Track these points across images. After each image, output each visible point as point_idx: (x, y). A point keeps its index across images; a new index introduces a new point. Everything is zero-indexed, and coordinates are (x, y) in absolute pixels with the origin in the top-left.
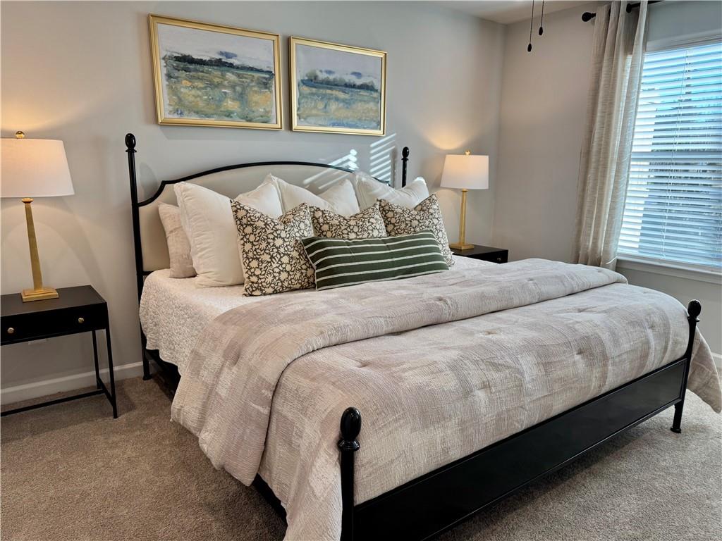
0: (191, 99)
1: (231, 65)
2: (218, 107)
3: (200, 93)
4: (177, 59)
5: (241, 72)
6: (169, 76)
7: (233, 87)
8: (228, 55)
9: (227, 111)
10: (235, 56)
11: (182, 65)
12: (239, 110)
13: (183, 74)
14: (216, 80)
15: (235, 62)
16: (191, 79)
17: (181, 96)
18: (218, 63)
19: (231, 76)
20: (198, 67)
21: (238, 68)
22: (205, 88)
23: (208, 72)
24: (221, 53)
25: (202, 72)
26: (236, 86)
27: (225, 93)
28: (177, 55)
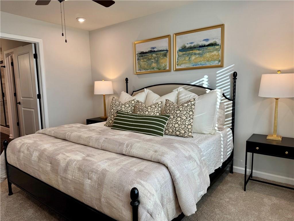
0: (143, 65)
1: (154, 51)
2: (150, 66)
3: (145, 63)
4: (140, 53)
5: (157, 53)
6: (138, 59)
7: (155, 59)
8: (153, 48)
9: (153, 67)
10: (156, 47)
11: (141, 55)
12: (156, 66)
13: (141, 58)
14: (150, 57)
15: (155, 50)
16: (143, 59)
17: (141, 65)
18: (151, 52)
19: (154, 55)
20: (145, 54)
21: (156, 52)
22: (147, 61)
23: (148, 56)
24: (151, 48)
25: (146, 56)
26: (155, 58)
27: (152, 61)
28: (140, 52)
